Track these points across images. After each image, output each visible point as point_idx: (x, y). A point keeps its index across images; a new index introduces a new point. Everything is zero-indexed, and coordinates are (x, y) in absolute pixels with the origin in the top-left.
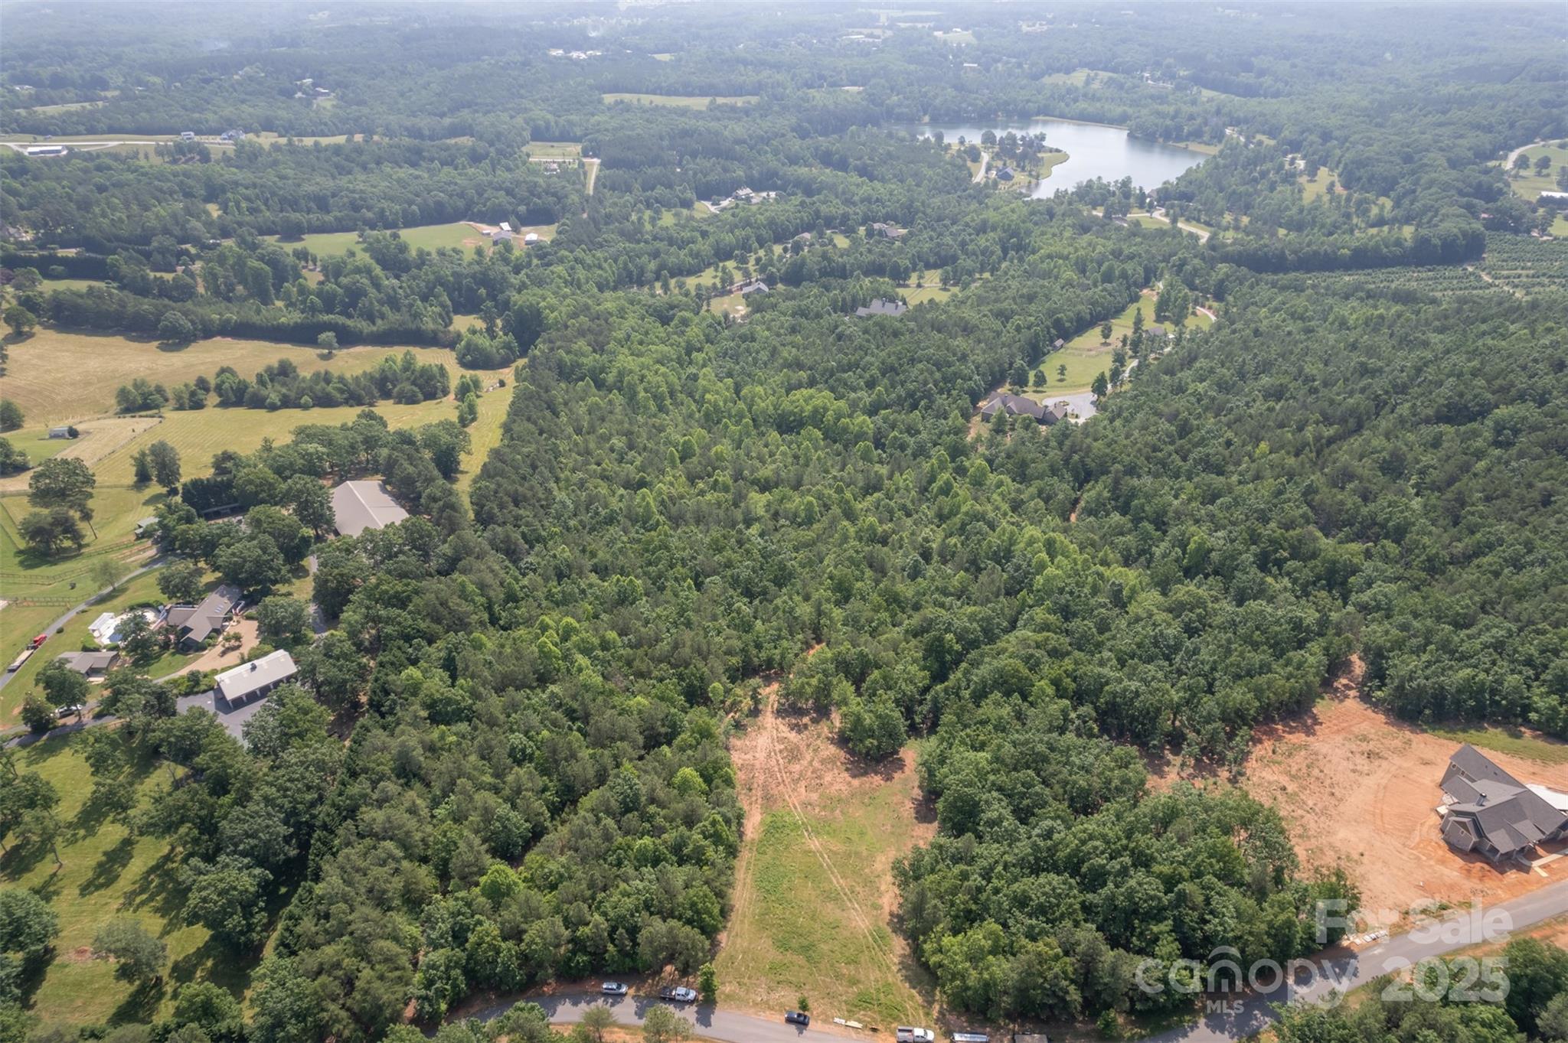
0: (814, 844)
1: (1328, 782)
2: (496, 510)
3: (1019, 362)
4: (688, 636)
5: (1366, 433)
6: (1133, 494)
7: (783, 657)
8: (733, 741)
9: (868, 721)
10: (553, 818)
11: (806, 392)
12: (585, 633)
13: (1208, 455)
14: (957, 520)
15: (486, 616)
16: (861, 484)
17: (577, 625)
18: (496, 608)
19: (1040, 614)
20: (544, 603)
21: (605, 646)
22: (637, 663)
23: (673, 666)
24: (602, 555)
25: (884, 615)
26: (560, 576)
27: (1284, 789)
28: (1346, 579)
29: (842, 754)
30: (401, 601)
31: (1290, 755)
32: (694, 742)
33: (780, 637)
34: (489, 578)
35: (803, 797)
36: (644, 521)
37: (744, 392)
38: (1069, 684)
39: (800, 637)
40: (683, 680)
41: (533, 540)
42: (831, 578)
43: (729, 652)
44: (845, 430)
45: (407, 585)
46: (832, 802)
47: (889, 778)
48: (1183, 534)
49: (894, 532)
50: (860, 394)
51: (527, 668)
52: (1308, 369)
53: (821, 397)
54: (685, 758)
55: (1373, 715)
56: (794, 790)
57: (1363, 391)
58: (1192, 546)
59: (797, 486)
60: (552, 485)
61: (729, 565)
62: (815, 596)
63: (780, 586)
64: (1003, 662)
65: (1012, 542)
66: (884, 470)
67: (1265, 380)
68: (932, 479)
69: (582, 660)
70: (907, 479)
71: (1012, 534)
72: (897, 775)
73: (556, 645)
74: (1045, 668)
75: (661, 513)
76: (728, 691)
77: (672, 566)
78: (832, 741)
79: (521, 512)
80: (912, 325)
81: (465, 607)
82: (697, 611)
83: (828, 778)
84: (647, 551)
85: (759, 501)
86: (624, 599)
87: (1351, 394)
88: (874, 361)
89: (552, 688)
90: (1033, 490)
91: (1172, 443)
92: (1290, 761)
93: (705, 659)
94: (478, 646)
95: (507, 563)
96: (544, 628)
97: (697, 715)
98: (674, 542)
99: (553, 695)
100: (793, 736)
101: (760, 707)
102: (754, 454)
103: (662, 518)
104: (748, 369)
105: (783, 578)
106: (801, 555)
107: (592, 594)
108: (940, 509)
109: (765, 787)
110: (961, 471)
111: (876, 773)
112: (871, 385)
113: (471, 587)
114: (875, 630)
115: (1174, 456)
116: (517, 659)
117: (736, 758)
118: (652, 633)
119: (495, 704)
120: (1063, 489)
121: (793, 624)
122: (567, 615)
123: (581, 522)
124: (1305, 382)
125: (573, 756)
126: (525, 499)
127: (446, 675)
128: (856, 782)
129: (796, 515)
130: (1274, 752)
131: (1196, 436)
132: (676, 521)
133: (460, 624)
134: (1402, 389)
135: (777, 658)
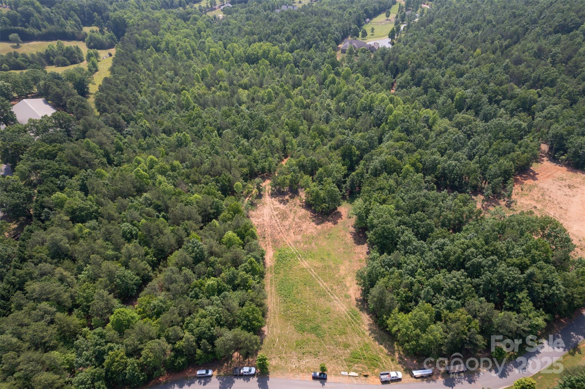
0: (305, 264)
1: (556, 202)
2: (107, 106)
3: (353, 26)
4: (218, 159)
5: (523, 42)
6: (423, 76)
7: (270, 166)
8: (252, 213)
9: (322, 195)
10: (154, 270)
11: (258, 44)
12: (161, 163)
13: (454, 56)
14: (341, 95)
15: (105, 160)
16: (291, 83)
17: (157, 160)
18: (112, 156)
19: (396, 133)
20: (138, 151)
21: (173, 169)
22: (192, 176)
23: (212, 176)
24: (167, 123)
25: (318, 140)
26: (145, 136)
27: (535, 207)
28: (530, 106)
29: (309, 213)
30: (52, 156)
31: (530, 191)
32: (231, 217)
33: (267, 156)
34: (104, 139)
35: (293, 238)
36: (186, 107)
37: (229, 46)
38: (420, 166)
39: (277, 155)
40: (219, 182)
41: (128, 120)
42: (287, 124)
43: (241, 166)
44: (279, 60)
45: (54, 147)
46: (309, 239)
47: (335, 223)
48: (451, 92)
49: (312, 103)
50: (283, 44)
51: (130, 185)
52: (488, 18)
53: (266, 46)
54: (227, 226)
55: (560, 168)
56: (288, 235)
57: (517, 24)
58: (457, 97)
59: (261, 86)
60: (137, 93)
61: (234, 123)
62: (281, 135)
63: (262, 131)
64: (383, 157)
65: (372, 102)
66: (301, 77)
67: (469, 25)
68: (325, 78)
69: (160, 177)
70: (313, 79)
71: (372, 97)
72: (339, 221)
73: (146, 171)
74: (406, 158)
75: (195, 102)
76: (244, 186)
77: (204, 126)
78: (302, 206)
79: (121, 106)
80: (303, 13)
81: (90, 155)
82: (221, 146)
83: (304, 226)
84: (190, 120)
85: (243, 94)
86: (180, 144)
87: (512, 25)
88: (288, 28)
89: (145, 194)
90: (374, 79)
91: (436, 53)
92: (531, 193)
93: (230, 170)
94: (100, 176)
95: (115, 132)
96: (139, 163)
97: (230, 201)
98: (204, 115)
99: (146, 199)
100: (282, 206)
101: (262, 193)
102: (237, 74)
103: (196, 105)
104: (229, 37)
105: (263, 127)
106: (269, 116)
107: (163, 143)
108: (332, 91)
109: (272, 235)
110: (338, 74)
111: (329, 221)
112: (288, 39)
113: (93, 144)
114: (315, 148)
115: (438, 58)
116: (123, 181)
117: (254, 221)
118: (198, 160)
119: (111, 207)
120: (388, 78)
121: (273, 149)
122: (150, 154)
123: (154, 109)
124: (488, 23)
125: (161, 232)
126: (123, 100)
127: (82, 195)
128: (319, 227)
129: (263, 99)
130: (522, 190)
131: (447, 48)
132: (204, 106)
133: (89, 164)
134: (534, 22)
135: (267, 167)
